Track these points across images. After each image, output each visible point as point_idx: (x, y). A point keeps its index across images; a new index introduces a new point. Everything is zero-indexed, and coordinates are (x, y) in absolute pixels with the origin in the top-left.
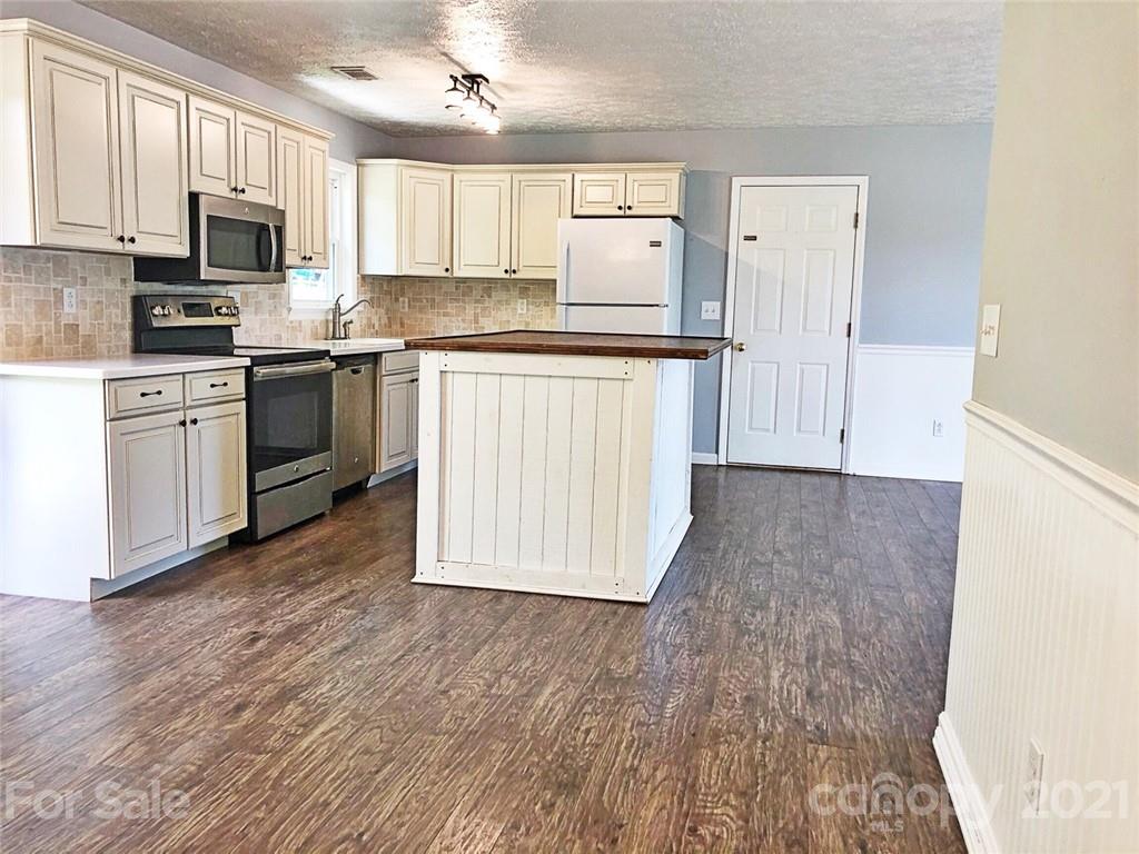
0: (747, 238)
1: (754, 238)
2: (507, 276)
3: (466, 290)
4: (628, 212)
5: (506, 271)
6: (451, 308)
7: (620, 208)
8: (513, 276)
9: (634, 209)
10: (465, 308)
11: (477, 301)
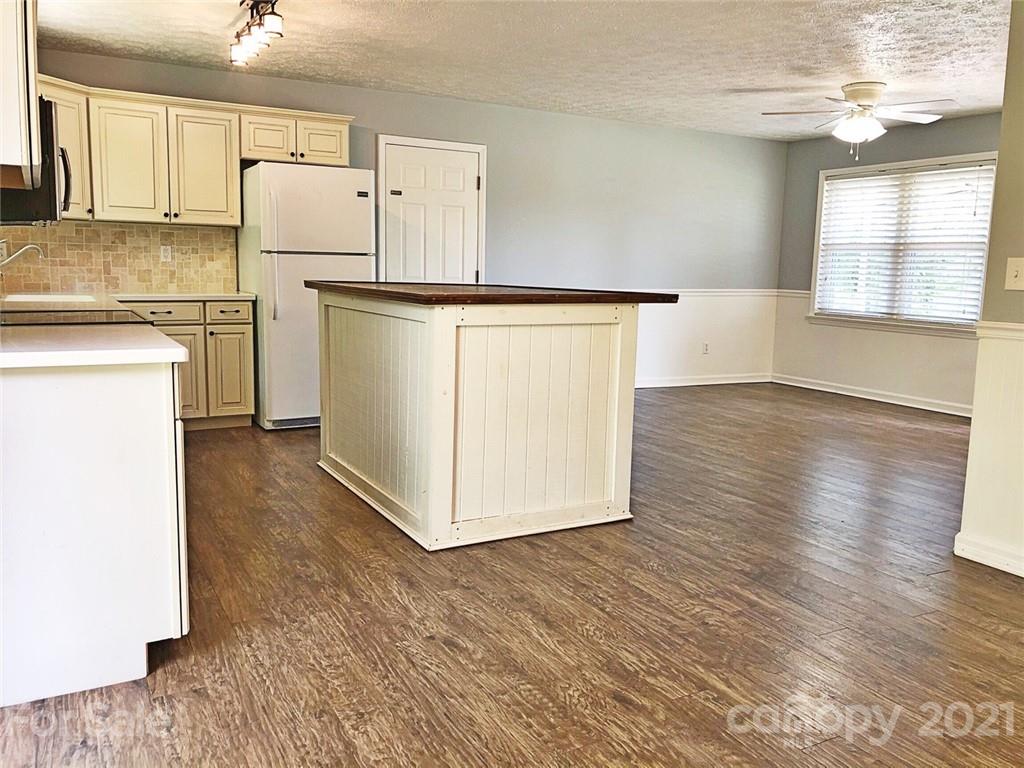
0: (394, 193)
1: (400, 193)
2: (167, 220)
3: (90, 234)
4: (300, 159)
5: (166, 215)
6: (71, 255)
7: (292, 154)
8: (174, 220)
9: (306, 157)
10: (91, 256)
11: (106, 248)
